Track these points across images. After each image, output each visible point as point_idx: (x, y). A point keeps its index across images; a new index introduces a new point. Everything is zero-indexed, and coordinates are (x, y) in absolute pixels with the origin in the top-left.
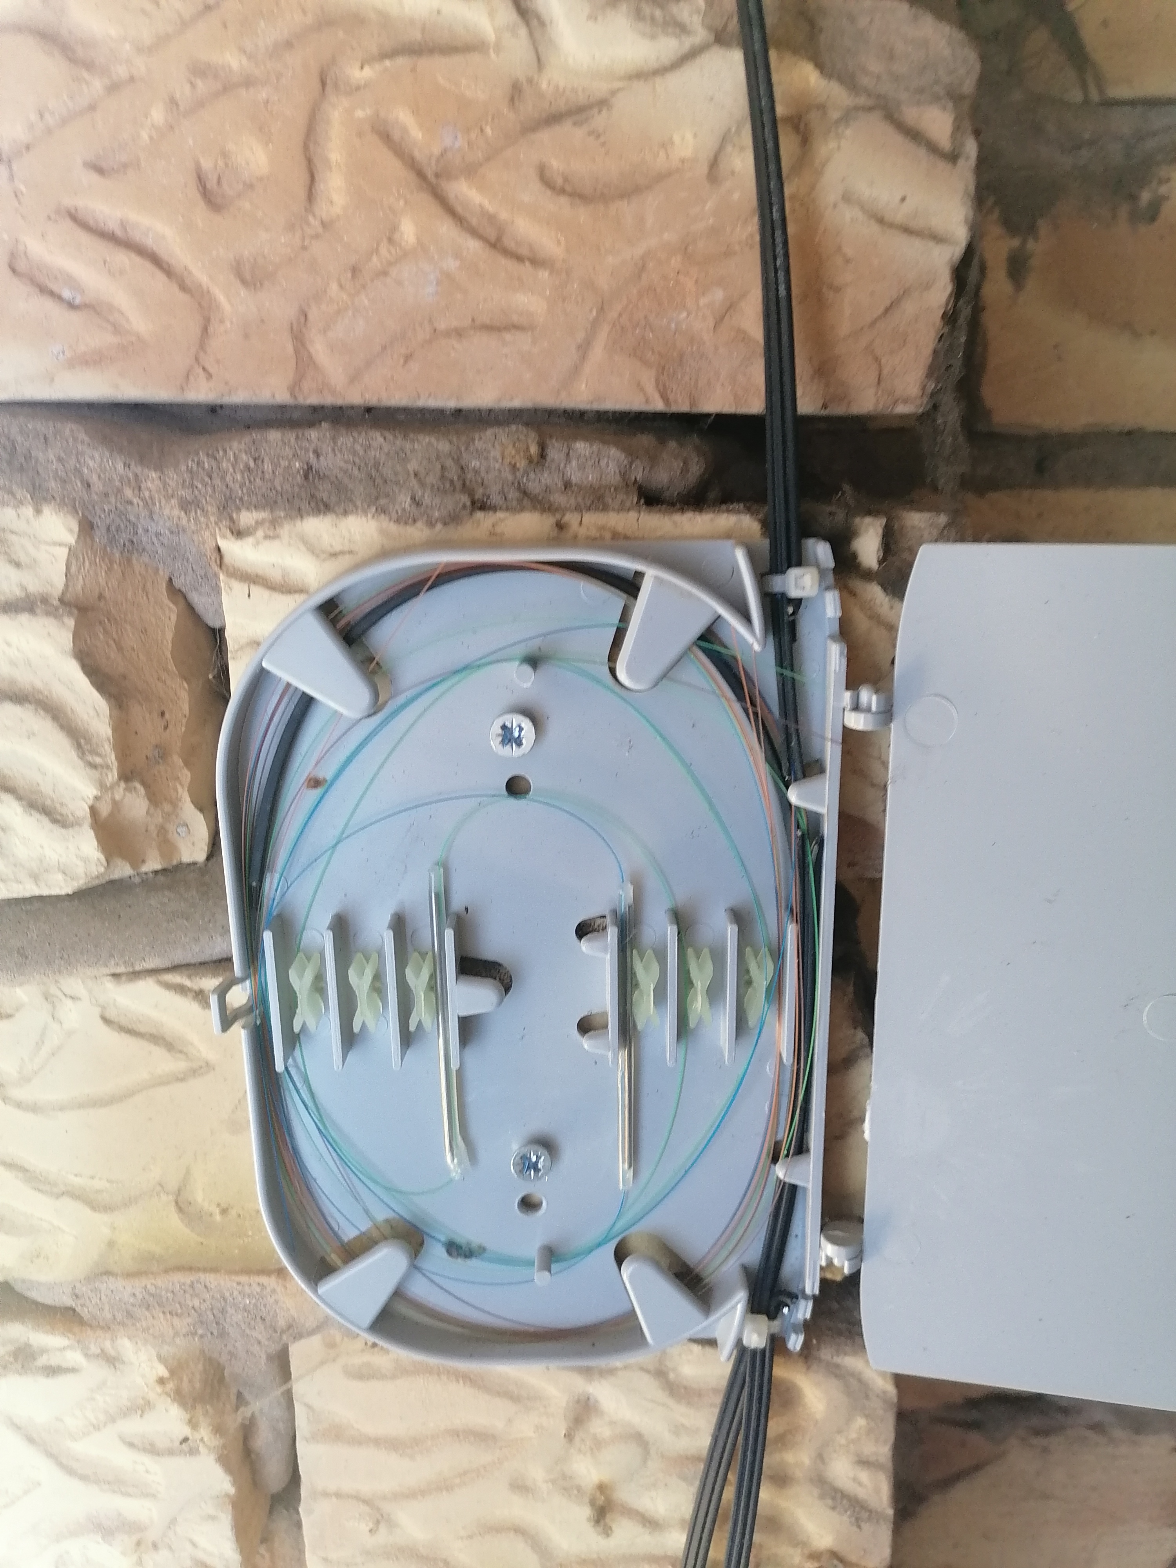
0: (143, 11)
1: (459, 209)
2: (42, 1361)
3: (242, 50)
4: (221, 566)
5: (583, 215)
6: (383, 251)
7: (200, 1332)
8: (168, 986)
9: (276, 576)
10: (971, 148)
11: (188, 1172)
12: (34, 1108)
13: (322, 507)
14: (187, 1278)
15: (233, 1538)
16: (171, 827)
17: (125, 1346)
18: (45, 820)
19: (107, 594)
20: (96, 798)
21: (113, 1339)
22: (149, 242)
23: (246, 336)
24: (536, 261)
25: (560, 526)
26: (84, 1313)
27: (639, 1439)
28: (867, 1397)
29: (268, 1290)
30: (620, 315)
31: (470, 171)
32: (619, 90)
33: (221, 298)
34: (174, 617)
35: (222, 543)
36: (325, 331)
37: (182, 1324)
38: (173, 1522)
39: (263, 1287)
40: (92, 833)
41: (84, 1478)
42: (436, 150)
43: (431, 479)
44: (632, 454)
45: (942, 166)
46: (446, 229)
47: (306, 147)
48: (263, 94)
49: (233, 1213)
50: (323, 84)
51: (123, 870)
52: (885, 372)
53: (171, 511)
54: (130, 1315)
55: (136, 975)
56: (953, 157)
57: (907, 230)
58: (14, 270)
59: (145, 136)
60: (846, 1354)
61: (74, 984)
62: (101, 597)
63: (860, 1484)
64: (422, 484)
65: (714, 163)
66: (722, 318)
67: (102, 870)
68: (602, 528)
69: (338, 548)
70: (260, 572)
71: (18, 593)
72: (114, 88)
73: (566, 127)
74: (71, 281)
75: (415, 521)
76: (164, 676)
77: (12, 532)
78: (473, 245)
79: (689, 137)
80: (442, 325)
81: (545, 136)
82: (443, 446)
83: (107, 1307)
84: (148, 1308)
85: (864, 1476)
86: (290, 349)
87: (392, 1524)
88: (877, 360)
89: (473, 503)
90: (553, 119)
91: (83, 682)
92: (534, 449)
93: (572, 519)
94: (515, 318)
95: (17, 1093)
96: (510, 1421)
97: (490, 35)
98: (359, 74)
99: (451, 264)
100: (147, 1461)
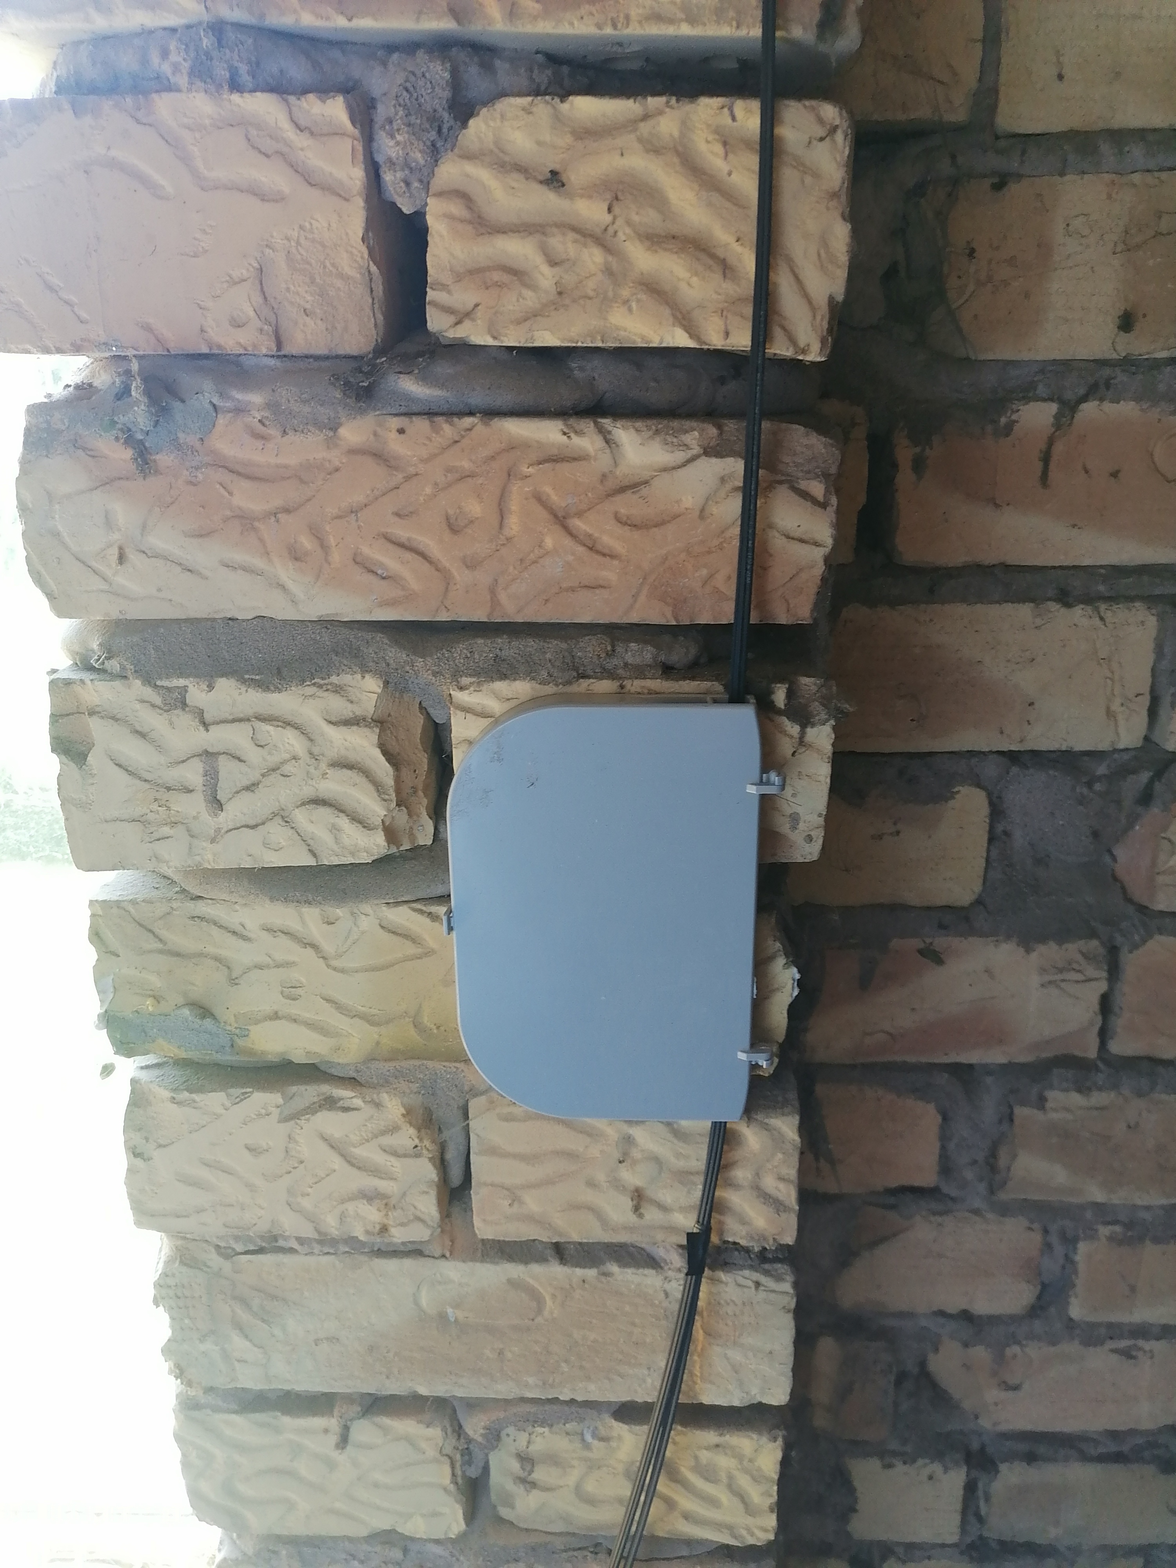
0: (425, 444)
1: (574, 532)
2: (341, 1104)
3: (471, 460)
4: (451, 703)
5: (636, 535)
6: (536, 551)
7: (422, 1092)
8: (415, 910)
9: (479, 709)
10: (834, 500)
11: (420, 1007)
12: (342, 971)
13: (503, 677)
14: (417, 1063)
15: (437, 1204)
16: (415, 827)
17: (385, 1097)
18: (360, 826)
19: (392, 714)
20: (385, 815)
21: (378, 1094)
22: (421, 547)
23: (467, 592)
24: (612, 556)
25: (622, 687)
26: (362, 1080)
27: (656, 1160)
28: (783, 1142)
29: (460, 1070)
30: (654, 581)
31: (580, 514)
32: (656, 476)
33: (456, 574)
34: (422, 722)
35: (452, 692)
36: (505, 589)
37: (415, 1087)
38: (404, 1194)
39: (457, 1068)
40: (382, 833)
41: (359, 1168)
42: (564, 505)
43: (558, 663)
44: (658, 647)
45: (819, 509)
46: (568, 542)
47: (500, 504)
48: (480, 481)
49: (442, 1028)
50: (509, 475)
51: (394, 850)
52: (791, 606)
53: (427, 676)
54: (387, 1082)
55: (398, 904)
56: (824, 505)
57: (802, 541)
58: (354, 560)
59: (421, 498)
60: (771, 1117)
61: (367, 908)
62: (389, 715)
63: (779, 1191)
64: (553, 666)
65: (702, 510)
66: (706, 582)
67: (386, 851)
68: (643, 687)
69: (510, 696)
70: (470, 706)
71: (351, 715)
72: (408, 478)
73: (628, 495)
74: (382, 565)
75: (549, 683)
76: (416, 751)
77: (350, 686)
78: (581, 549)
79: (690, 498)
80: (564, 585)
81: (618, 498)
82: (564, 646)
83: (374, 1077)
84: (396, 1078)
85: (782, 1186)
86: (489, 597)
87: (521, 1202)
88: (787, 601)
89: (579, 674)
90: (623, 489)
91: (382, 759)
92: (609, 648)
93: (627, 683)
94: (601, 582)
95: (335, 963)
96: (587, 1147)
97: (592, 453)
98: (526, 470)
99: (570, 558)
100: (393, 1159)
